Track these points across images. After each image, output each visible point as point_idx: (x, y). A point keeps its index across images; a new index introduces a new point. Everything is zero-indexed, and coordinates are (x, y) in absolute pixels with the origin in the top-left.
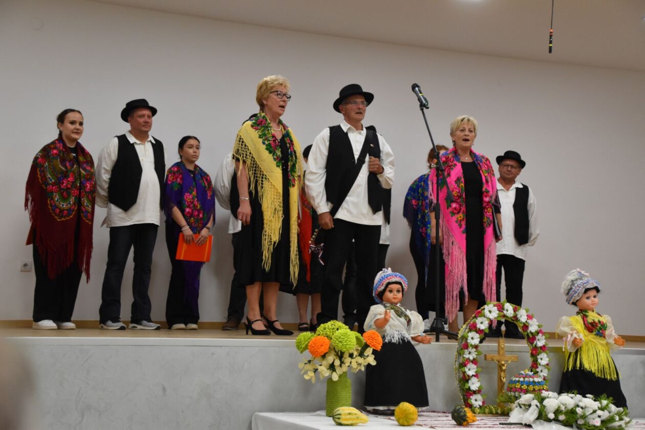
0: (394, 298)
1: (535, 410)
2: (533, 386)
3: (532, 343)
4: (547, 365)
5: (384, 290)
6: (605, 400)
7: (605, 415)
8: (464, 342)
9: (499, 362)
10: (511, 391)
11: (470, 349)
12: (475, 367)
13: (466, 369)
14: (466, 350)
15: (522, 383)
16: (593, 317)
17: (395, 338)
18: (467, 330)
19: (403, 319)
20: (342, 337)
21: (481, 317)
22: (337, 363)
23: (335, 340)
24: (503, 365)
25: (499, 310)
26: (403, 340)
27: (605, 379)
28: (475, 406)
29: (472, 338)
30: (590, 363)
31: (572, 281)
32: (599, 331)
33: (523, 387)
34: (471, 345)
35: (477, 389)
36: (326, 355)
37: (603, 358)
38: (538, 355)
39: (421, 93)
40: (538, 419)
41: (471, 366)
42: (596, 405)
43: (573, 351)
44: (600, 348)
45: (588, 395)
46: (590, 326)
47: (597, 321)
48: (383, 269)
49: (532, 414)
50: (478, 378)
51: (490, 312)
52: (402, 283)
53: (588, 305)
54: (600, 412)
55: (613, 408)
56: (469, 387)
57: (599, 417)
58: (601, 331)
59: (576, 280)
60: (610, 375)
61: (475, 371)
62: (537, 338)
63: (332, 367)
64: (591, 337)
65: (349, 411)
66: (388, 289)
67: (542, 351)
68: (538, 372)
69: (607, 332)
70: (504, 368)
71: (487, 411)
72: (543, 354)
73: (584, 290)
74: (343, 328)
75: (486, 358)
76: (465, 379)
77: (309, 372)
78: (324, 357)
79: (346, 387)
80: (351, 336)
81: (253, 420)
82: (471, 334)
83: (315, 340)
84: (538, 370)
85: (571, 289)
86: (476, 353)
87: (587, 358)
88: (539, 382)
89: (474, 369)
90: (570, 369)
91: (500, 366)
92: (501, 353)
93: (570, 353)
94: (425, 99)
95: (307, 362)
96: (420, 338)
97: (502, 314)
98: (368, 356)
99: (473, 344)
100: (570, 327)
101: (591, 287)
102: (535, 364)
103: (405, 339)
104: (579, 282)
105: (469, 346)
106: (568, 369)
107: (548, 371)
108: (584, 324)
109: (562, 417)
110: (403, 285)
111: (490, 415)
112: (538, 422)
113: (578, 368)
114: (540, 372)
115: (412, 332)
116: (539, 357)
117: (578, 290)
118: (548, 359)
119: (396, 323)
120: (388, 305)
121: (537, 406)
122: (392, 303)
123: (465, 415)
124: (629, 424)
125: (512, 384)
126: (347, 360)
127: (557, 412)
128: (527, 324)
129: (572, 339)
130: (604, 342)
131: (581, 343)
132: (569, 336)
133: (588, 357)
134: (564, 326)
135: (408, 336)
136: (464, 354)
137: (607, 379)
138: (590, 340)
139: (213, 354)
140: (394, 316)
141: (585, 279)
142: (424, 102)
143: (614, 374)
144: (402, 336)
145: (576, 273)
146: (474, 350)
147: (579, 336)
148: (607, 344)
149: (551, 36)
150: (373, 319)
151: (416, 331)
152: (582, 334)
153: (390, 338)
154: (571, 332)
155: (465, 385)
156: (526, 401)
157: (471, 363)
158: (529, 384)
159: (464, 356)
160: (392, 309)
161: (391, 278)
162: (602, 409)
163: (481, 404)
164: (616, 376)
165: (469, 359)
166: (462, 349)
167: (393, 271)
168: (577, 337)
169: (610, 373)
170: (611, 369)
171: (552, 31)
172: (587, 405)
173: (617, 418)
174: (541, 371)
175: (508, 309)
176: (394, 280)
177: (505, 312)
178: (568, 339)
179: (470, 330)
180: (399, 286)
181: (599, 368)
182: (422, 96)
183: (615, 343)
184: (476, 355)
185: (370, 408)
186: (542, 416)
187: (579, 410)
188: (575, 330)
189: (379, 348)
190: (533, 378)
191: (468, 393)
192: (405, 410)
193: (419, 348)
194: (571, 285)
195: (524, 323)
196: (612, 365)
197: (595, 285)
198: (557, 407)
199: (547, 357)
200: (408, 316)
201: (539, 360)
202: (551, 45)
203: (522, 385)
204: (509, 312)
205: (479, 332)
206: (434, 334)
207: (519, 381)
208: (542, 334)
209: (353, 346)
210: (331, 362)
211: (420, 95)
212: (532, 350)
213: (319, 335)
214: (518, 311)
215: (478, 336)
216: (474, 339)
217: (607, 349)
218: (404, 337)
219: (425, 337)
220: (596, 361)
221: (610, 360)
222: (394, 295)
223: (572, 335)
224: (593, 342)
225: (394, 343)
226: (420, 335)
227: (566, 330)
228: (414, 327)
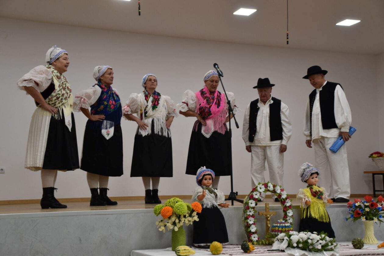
0: (208, 183)
1: (286, 242)
2: (285, 228)
3: (284, 205)
4: (292, 216)
5: (202, 179)
6: (323, 234)
7: (323, 242)
8: (247, 206)
9: (266, 215)
10: (273, 232)
11: (250, 209)
12: (253, 219)
13: (249, 221)
14: (248, 210)
15: (279, 227)
16: (316, 188)
17: (209, 205)
18: (248, 199)
20: (179, 207)
21: (255, 191)
22: (177, 221)
23: (175, 208)
24: (269, 217)
25: (265, 187)
26: (213, 206)
28: (254, 241)
30: (315, 213)
31: (304, 169)
32: (319, 196)
33: (279, 229)
34: (251, 207)
35: (255, 231)
36: (171, 217)
37: (322, 211)
38: (287, 211)
39: (219, 68)
40: (288, 247)
41: (251, 218)
42: (318, 237)
43: (306, 207)
44: (320, 205)
45: (314, 232)
46: (314, 193)
47: (318, 190)
48: (201, 167)
49: (285, 244)
50: (255, 225)
51: (260, 188)
52: (212, 174)
53: (313, 182)
54: (321, 241)
55: (328, 238)
56: (250, 231)
57: (320, 244)
58: (320, 196)
59: (306, 168)
60: (326, 220)
61: (253, 221)
62: (286, 201)
63: (174, 224)
64: (315, 199)
65: (184, 248)
66: (204, 178)
67: (289, 208)
68: (287, 220)
69: (323, 197)
70: (269, 219)
71: (260, 243)
72: (289, 210)
73: (310, 174)
74: (180, 202)
75: (259, 214)
76: (248, 226)
77: (161, 227)
78: (170, 218)
79: (183, 234)
80: (185, 206)
82: (250, 201)
83: (165, 209)
84: (287, 219)
85: (303, 174)
86: (254, 211)
87: (313, 211)
88: (288, 226)
89: (253, 220)
90: (304, 218)
91: (267, 218)
92: (267, 211)
93: (304, 209)
94: (221, 72)
95: (160, 221)
96: (222, 205)
97: (267, 189)
98: (194, 216)
100: (303, 195)
101: (314, 172)
102: (286, 216)
103: (215, 205)
104: (308, 170)
106: (303, 217)
107: (293, 219)
108: (311, 192)
109: (301, 245)
110: (213, 175)
111: (262, 245)
112: (288, 249)
113: (309, 217)
115: (218, 201)
116: (288, 212)
117: (307, 174)
118: (292, 213)
119: (209, 197)
120: (205, 187)
121: (287, 240)
122: (206, 186)
123: (248, 247)
124: (336, 247)
125: (274, 227)
126: (183, 219)
127: (298, 242)
128: (280, 194)
129: (305, 201)
130: (322, 202)
131: (310, 203)
133: (314, 211)
134: (300, 194)
135: (216, 204)
136: (247, 212)
138: (315, 202)
139: (107, 219)
140: (208, 193)
141: (311, 168)
142: (221, 73)
143: (327, 219)
144: (213, 204)
145: (306, 165)
146: (252, 210)
147: (308, 199)
148: (324, 203)
149: (288, 35)
150: (196, 196)
151: (221, 201)
152: (310, 198)
153: (206, 206)
154: (304, 197)
155: (248, 229)
156: (282, 237)
157: (251, 217)
158: (282, 227)
159: (247, 213)
160: (207, 189)
161: (205, 172)
162: (322, 239)
163: (257, 239)
164: (328, 220)
165: (250, 215)
166: (246, 210)
168: (308, 200)
170: (326, 216)
171: (288, 32)
172: (314, 238)
173: (330, 244)
174: (289, 220)
175: (271, 186)
176: (207, 173)
178: (303, 201)
179: (250, 199)
180: (210, 176)
181: (320, 216)
182: (220, 70)
183: (328, 202)
184: (254, 212)
185: (196, 245)
186: (290, 245)
187: (310, 241)
188: (306, 196)
189: (200, 211)
190: (285, 224)
191: (250, 234)
192: (216, 246)
193: (222, 210)
194: (304, 172)
195: (279, 194)
196: (326, 214)
197: (316, 171)
198: (298, 240)
199: (292, 212)
200: (216, 193)
201: (288, 214)
202: (288, 40)
203: (279, 228)
204: (271, 188)
205: (255, 199)
206: (231, 201)
207: (277, 226)
208: (289, 199)
209: (185, 211)
210: (174, 220)
211: (218, 69)
212: (283, 208)
213: (166, 206)
214: (275, 187)
215: (254, 202)
216: (252, 203)
217: (324, 205)
218: (214, 205)
219: (226, 203)
220: (318, 213)
221: (325, 211)
222: (208, 181)
223: (305, 199)
224: (316, 202)
225: (208, 208)
226: (222, 202)
227: (302, 196)
228: (219, 199)
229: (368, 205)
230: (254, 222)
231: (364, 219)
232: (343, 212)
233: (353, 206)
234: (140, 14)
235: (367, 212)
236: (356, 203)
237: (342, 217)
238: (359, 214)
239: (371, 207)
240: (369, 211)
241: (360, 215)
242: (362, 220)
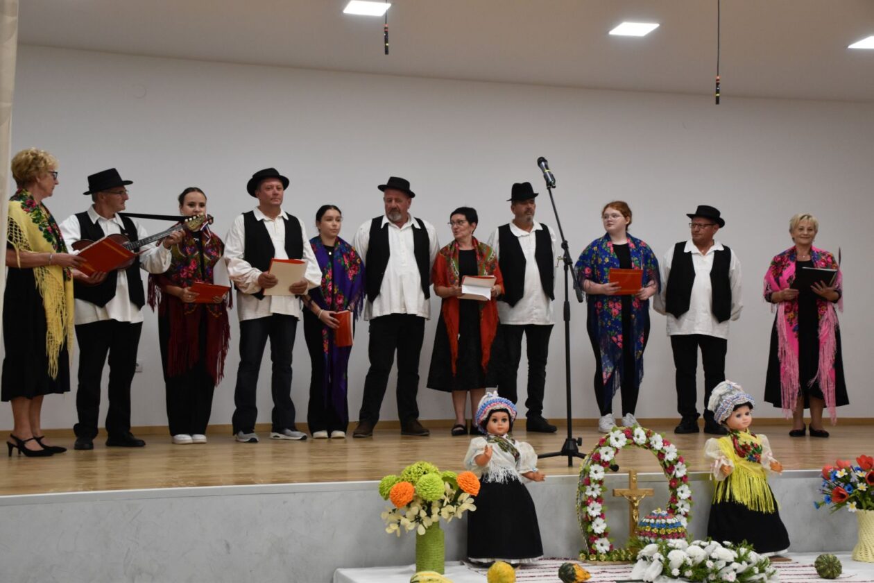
0: (499, 429)
1: (657, 565)
2: (666, 529)
3: (670, 474)
4: (690, 498)
5: (488, 419)
6: (745, 547)
7: (742, 567)
8: (586, 477)
9: (630, 497)
10: (640, 535)
11: (593, 485)
12: (600, 505)
13: (589, 509)
14: (588, 487)
15: (653, 526)
16: (745, 438)
17: (499, 477)
18: (590, 462)
19: (509, 454)
20: (427, 484)
21: (605, 446)
22: (423, 514)
23: (419, 487)
24: (635, 501)
25: (627, 437)
26: (509, 478)
27: (760, 513)
28: (600, 552)
29: (596, 472)
30: (741, 494)
31: (721, 396)
32: (751, 456)
33: (653, 530)
34: (594, 481)
35: (603, 531)
36: (411, 504)
37: (757, 487)
38: (678, 487)
39: (547, 169)
40: (662, 574)
41: (594, 504)
42: (729, 554)
43: (723, 480)
44: (754, 475)
46: (741, 449)
47: (749, 443)
48: (488, 393)
49: (654, 569)
50: (603, 518)
51: (617, 439)
52: (509, 410)
53: (739, 425)
54: (735, 565)
56: (593, 530)
57: (735, 570)
58: (754, 456)
59: (725, 394)
60: (766, 508)
61: (600, 510)
62: (676, 467)
63: (418, 519)
64: (743, 462)
65: (429, 577)
66: (492, 418)
67: (682, 482)
68: (678, 508)
69: (763, 456)
70: (636, 505)
71: (614, 557)
72: (683, 486)
73: (733, 407)
74: (432, 472)
75: (614, 495)
76: (588, 521)
77: (391, 525)
78: (409, 505)
79: (437, 540)
80: (438, 483)
81: (334, 577)
82: (593, 468)
83: (397, 488)
84: (677, 505)
85: (719, 405)
86: (601, 489)
87: (738, 487)
88: (672, 524)
89: (598, 508)
90: (719, 502)
91: (632, 503)
92: (632, 487)
93: (720, 482)
94: (552, 176)
95: (391, 511)
96: (531, 475)
97: (631, 441)
98: (462, 502)
99: (596, 479)
100: (717, 451)
101: (742, 403)
102: (674, 498)
103: (513, 477)
104: (728, 397)
105: (592, 481)
106: (717, 501)
107: (691, 506)
108: (735, 447)
109: (689, 573)
110: (510, 412)
111: (619, 562)
112: (662, 579)
113: (727, 501)
114: (680, 507)
115: (521, 467)
116: (679, 490)
117: (726, 407)
118: (689, 492)
119: (500, 459)
120: (492, 437)
121: (660, 560)
122: (497, 435)
123: (574, 574)
124: (772, 576)
125: (642, 526)
126: (435, 510)
127: (683, 567)
128: (662, 452)
129: (720, 466)
130: (758, 468)
131: (730, 471)
132: (717, 462)
133: (740, 487)
134: (710, 450)
135: (516, 473)
136: (585, 491)
137: (762, 512)
138: (742, 466)
139: (285, 502)
140: (497, 448)
141: (736, 393)
142: (551, 180)
143: (771, 506)
144: (508, 474)
145: (725, 386)
146: (598, 486)
147: (728, 462)
148: (763, 470)
149: (718, 84)
150: (472, 456)
151: (527, 467)
152: (732, 461)
153: (493, 478)
154: (718, 458)
155: (587, 528)
156: (649, 552)
157: (594, 502)
158: (660, 526)
159: (586, 493)
160: (496, 441)
161: (494, 405)
162: (739, 560)
163: (608, 549)
164: (773, 508)
165: (592, 496)
166: (583, 486)
168: (725, 464)
169: (766, 504)
170: (768, 500)
171: (718, 78)
172: (721, 557)
173: (756, 570)
174: (682, 506)
175: (640, 435)
176: (498, 406)
177: (635, 439)
178: (716, 466)
179: (593, 463)
180: (505, 414)
181: (753, 500)
182: (549, 172)
183: (772, 469)
184: (601, 492)
186: (666, 572)
187: (709, 564)
188: (723, 454)
190: (666, 519)
191: (592, 537)
192: (498, 573)
194: (719, 401)
195: (659, 451)
196: (769, 495)
198: (682, 562)
199: (689, 489)
200: (516, 450)
201: (679, 494)
202: (718, 95)
203: (653, 528)
204: (641, 438)
205: (604, 464)
206: (566, 458)
207: (649, 523)
208: (682, 462)
209: (441, 489)
210: (416, 512)
211: (546, 171)
212: (670, 481)
213: (403, 480)
214: (651, 437)
215: (602, 468)
216: (598, 473)
217: (763, 475)
218: (511, 476)
220: (749, 491)
221: (766, 488)
222: (499, 425)
223: (719, 461)
224: (745, 468)
225: (498, 483)
226: (532, 470)
227: (713, 454)
228: (524, 462)
229: (864, 476)
230: (601, 512)
231: (852, 507)
232: (812, 487)
233: (832, 477)
235: (861, 491)
236: (838, 472)
237: (810, 498)
238: (843, 496)
239: (868, 482)
240: (865, 490)
241: (844, 500)
242: (850, 510)
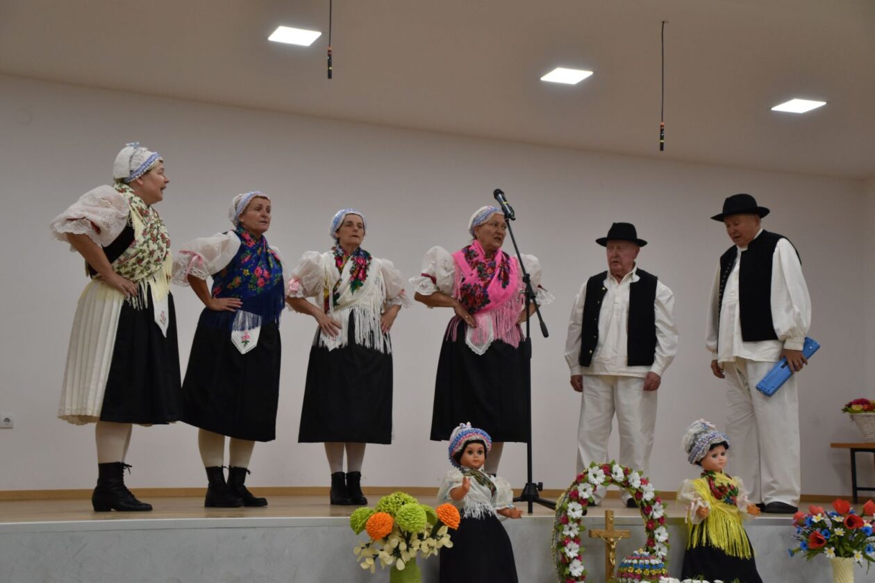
0: (475, 461)
2: (650, 570)
3: (647, 515)
4: (667, 541)
5: (462, 451)
8: (563, 515)
9: (606, 539)
10: (622, 577)
11: (571, 524)
12: (577, 546)
13: (566, 550)
14: (566, 526)
15: (636, 567)
16: (722, 480)
17: (476, 512)
18: (566, 500)
19: (485, 488)
20: (409, 514)
21: (583, 482)
22: (403, 546)
23: (400, 517)
24: (612, 543)
25: (606, 474)
26: (486, 513)
27: (737, 558)
29: (573, 510)
30: (718, 538)
31: (695, 435)
32: (728, 498)
33: (636, 571)
34: (572, 519)
35: (580, 574)
36: (389, 537)
37: (734, 531)
38: (656, 529)
39: (505, 201)
41: (572, 545)
43: (698, 523)
44: (730, 518)
45: (717, 581)
46: (718, 491)
47: (726, 484)
48: (461, 424)
50: (581, 561)
51: (595, 476)
52: (485, 441)
53: (715, 465)
56: (570, 573)
58: (731, 498)
59: (700, 433)
60: (743, 553)
61: (577, 551)
62: (654, 507)
63: (396, 553)
64: (719, 505)
66: (467, 450)
67: (659, 524)
68: (655, 551)
69: (738, 499)
70: (613, 547)
72: (660, 528)
73: (709, 446)
74: (410, 502)
75: (590, 536)
76: (565, 562)
77: (367, 560)
78: (386, 539)
79: (415, 578)
80: (420, 513)
82: (571, 505)
83: (375, 518)
84: (655, 548)
85: (694, 444)
86: (578, 529)
87: (715, 531)
88: (656, 565)
89: (576, 549)
90: (694, 546)
91: (609, 545)
92: (609, 528)
93: (694, 526)
94: (511, 208)
95: (365, 546)
96: (508, 511)
97: (609, 478)
98: (442, 536)
99: (574, 517)
100: (693, 493)
101: (718, 442)
102: (652, 541)
103: (490, 513)
104: (704, 436)
105: (570, 520)
106: (692, 545)
107: (668, 549)
108: (711, 488)
110: (486, 444)
113: (704, 545)
114: (657, 550)
115: (497, 504)
116: (656, 532)
117: (702, 446)
118: (667, 534)
119: (477, 493)
120: (467, 470)
122: (472, 468)
125: (624, 567)
126: (416, 543)
128: (640, 490)
129: (697, 508)
130: (734, 511)
131: (707, 513)
132: (693, 504)
133: (716, 531)
134: (686, 491)
135: (493, 510)
136: (563, 530)
137: (739, 557)
138: (719, 510)
139: (243, 538)
140: (475, 484)
141: (711, 433)
142: (509, 212)
143: (748, 551)
144: (485, 509)
145: (699, 425)
146: (576, 525)
147: (704, 504)
148: (739, 513)
149: (662, 130)
150: (447, 489)
151: (503, 502)
152: (709, 503)
153: (470, 513)
154: (695, 499)
155: (564, 570)
157: (572, 542)
158: (644, 567)
159: (564, 533)
160: (472, 475)
161: (470, 436)
164: (750, 554)
165: (569, 536)
166: (560, 524)
167: (473, 426)
168: (703, 506)
169: (743, 550)
170: (744, 543)
171: (663, 124)
174: (659, 550)
175: (618, 472)
176: (474, 438)
177: (613, 476)
178: (692, 508)
179: (571, 500)
180: (480, 446)
181: (730, 544)
182: (507, 204)
183: (748, 513)
184: (579, 531)
188: (699, 496)
189: (456, 525)
190: (649, 560)
191: (569, 580)
193: (507, 524)
194: (694, 440)
195: (637, 489)
196: (745, 540)
197: (723, 440)
199: (667, 531)
200: (493, 484)
201: (657, 536)
202: (662, 141)
203: (636, 569)
204: (618, 476)
205: (582, 501)
206: (526, 503)
207: (631, 564)
208: (659, 502)
209: (423, 524)
210: (395, 545)
211: (504, 203)
212: (647, 523)
213: (380, 511)
214: (630, 474)
215: (580, 506)
216: (575, 510)
217: (739, 519)
218: (488, 511)
219: (515, 509)
220: (726, 536)
221: (743, 533)
222: (475, 457)
223: (696, 503)
224: (722, 511)
225: (475, 518)
226: (508, 506)
227: (689, 496)
228: (500, 497)
229: (841, 521)
230: (578, 553)
231: (830, 553)
232: (783, 536)
233: (807, 523)
234: (330, 76)
235: (839, 537)
236: (814, 516)
237: (780, 546)
238: (820, 541)
239: (847, 526)
240: (842, 535)
241: (822, 545)
242: (828, 556)
